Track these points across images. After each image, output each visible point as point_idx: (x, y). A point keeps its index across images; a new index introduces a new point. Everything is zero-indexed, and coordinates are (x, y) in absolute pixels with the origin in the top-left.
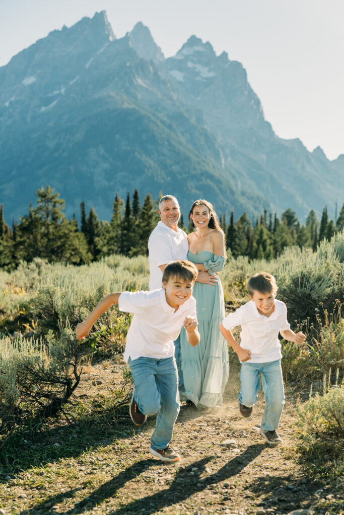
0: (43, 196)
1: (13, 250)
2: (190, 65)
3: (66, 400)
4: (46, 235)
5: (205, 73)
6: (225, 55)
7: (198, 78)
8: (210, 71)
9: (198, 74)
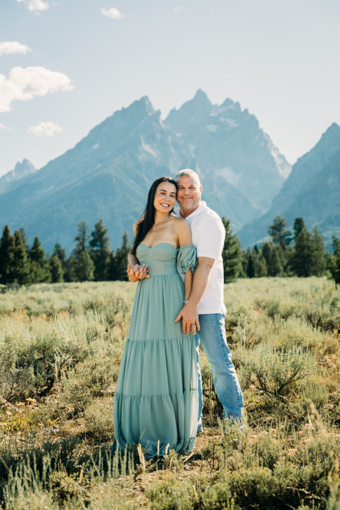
5: (233, 124)
6: (246, 111)
7: (226, 129)
8: (236, 122)
9: (227, 125)
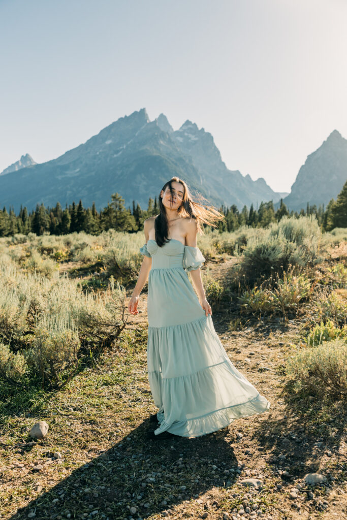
0: (114, 197)
1: (99, 223)
2: (186, 134)
3: (116, 337)
4: (115, 217)
5: (193, 138)
6: (203, 129)
7: (190, 141)
8: (195, 137)
9: (190, 138)
